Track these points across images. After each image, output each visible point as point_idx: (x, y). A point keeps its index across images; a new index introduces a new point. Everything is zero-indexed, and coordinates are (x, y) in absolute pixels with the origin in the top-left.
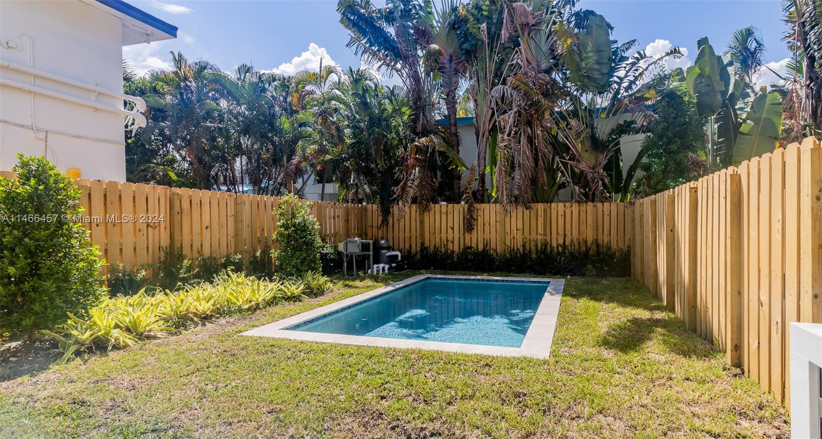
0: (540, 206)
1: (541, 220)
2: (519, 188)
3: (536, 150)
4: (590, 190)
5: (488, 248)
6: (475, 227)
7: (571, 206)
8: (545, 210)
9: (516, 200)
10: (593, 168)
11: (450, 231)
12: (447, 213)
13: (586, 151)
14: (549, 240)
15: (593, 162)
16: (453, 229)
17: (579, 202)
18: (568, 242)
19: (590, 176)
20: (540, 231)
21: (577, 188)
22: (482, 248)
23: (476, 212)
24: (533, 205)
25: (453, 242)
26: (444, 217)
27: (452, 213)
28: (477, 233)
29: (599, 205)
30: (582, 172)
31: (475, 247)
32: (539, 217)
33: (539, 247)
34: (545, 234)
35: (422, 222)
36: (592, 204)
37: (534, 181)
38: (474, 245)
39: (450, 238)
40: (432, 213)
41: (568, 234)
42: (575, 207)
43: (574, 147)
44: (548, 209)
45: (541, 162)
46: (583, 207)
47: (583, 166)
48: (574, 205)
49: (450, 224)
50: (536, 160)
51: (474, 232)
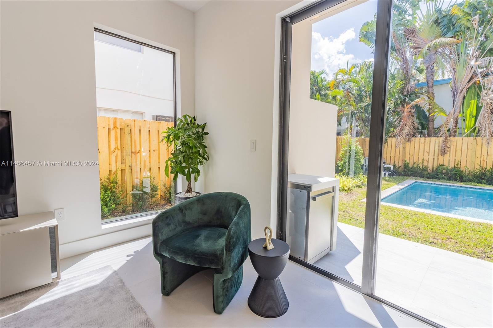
5: (459, 166)
6: (448, 153)
11: (426, 154)
12: (424, 143)
16: (429, 153)
22: (453, 166)
23: (449, 142)
25: (428, 161)
26: (422, 146)
27: (429, 143)
28: (450, 156)
31: (447, 165)
35: (404, 148)
38: (446, 164)
39: (426, 158)
40: (412, 143)
49: (427, 149)
51: (447, 156)
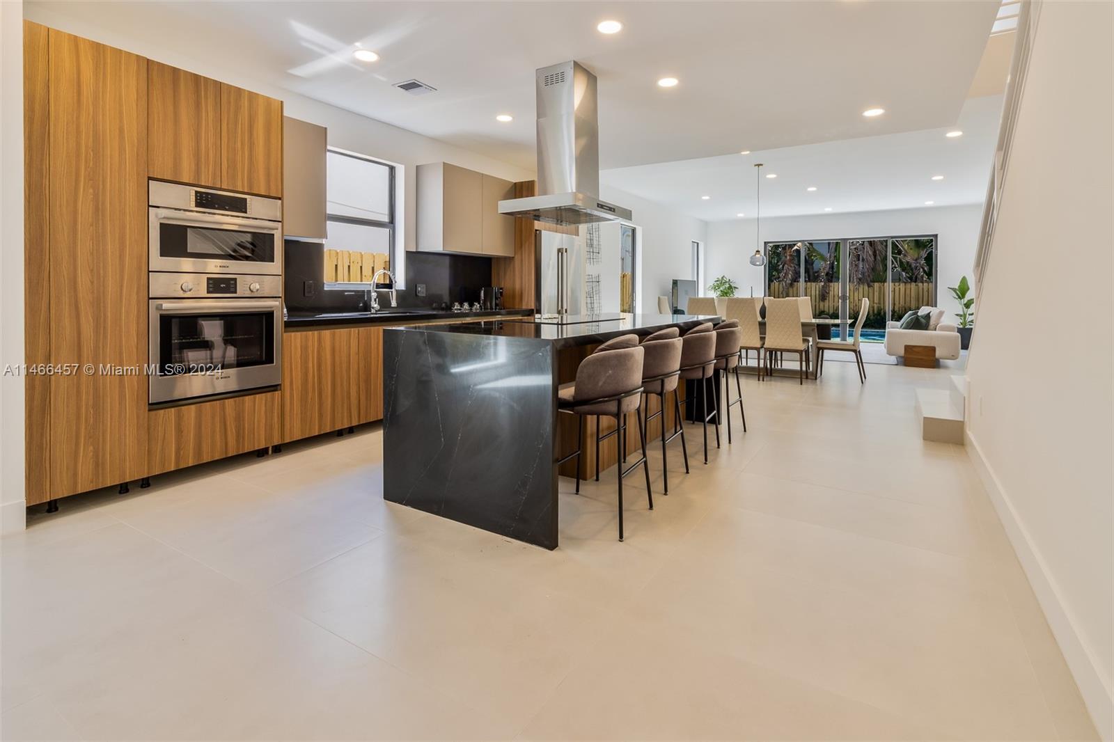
0: (876, 285)
1: (876, 294)
2: (863, 274)
3: (874, 249)
4: (913, 274)
7: (899, 285)
8: (880, 288)
9: (860, 281)
10: (916, 260)
13: (911, 249)
14: (882, 307)
15: (916, 256)
17: (905, 283)
18: (896, 309)
19: (913, 265)
20: (875, 301)
21: (904, 274)
23: (828, 288)
24: (872, 284)
29: (920, 284)
30: (908, 262)
32: (875, 293)
33: (876, 312)
34: (879, 303)
36: (914, 284)
37: (873, 269)
41: (897, 303)
42: (902, 285)
43: (902, 246)
44: (882, 287)
45: (878, 257)
46: (908, 286)
47: (909, 259)
48: (901, 285)
50: (875, 256)
